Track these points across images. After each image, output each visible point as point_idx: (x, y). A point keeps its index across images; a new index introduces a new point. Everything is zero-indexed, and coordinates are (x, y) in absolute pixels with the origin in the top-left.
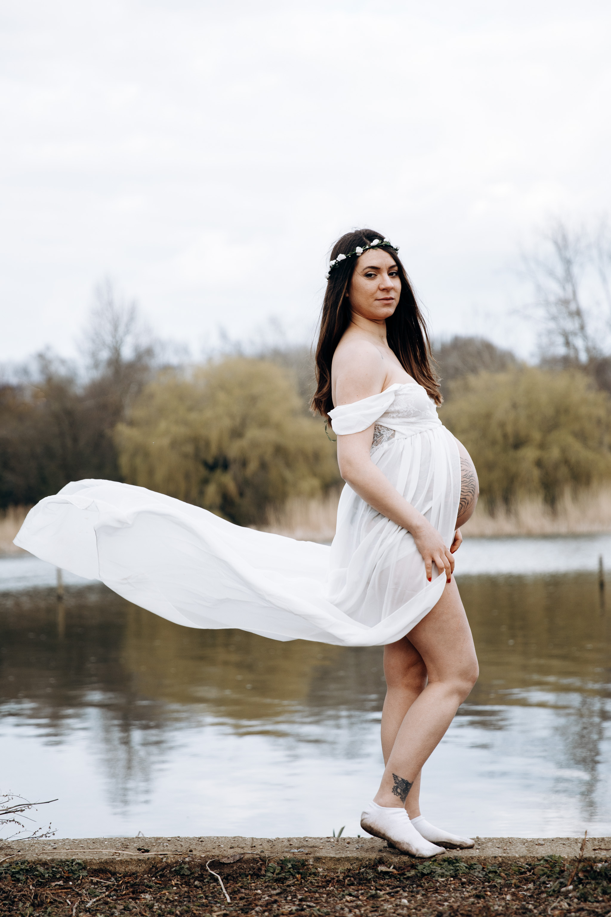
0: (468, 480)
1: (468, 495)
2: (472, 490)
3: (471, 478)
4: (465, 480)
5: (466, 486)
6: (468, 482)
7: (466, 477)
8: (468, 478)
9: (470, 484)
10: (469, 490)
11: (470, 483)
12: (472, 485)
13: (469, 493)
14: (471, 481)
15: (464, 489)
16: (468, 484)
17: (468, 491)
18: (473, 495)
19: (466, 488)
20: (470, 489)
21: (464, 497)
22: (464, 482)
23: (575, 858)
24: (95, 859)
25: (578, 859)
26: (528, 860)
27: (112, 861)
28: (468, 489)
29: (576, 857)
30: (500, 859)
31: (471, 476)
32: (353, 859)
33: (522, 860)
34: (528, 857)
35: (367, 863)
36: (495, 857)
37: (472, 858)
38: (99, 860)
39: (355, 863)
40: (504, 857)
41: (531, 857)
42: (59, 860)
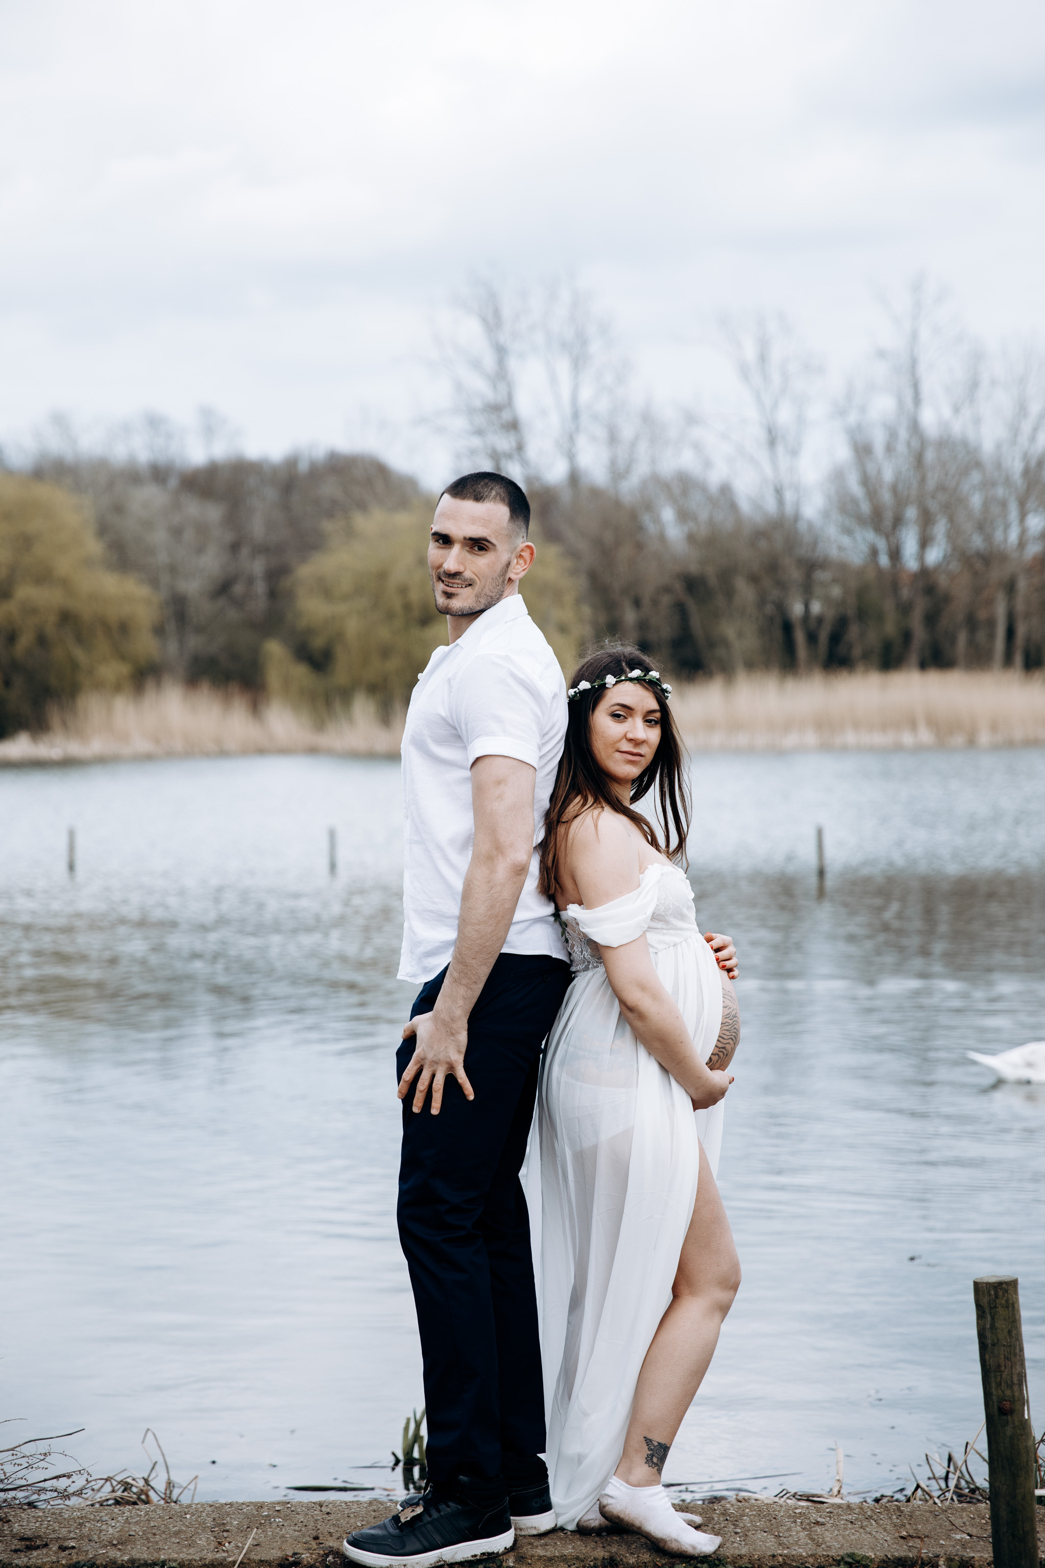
0: (731, 1022)
1: (728, 1043)
2: (735, 1037)
3: (735, 1019)
4: (727, 1022)
5: (728, 1030)
6: (730, 1025)
7: (729, 1017)
8: (731, 1020)
9: (733, 1028)
10: (731, 1037)
11: (733, 1026)
12: (735, 1028)
13: (730, 1041)
14: (734, 1023)
15: (725, 1034)
16: (731, 1027)
17: (729, 1037)
18: (734, 1044)
19: (728, 1033)
20: (732, 1035)
21: (724, 1046)
22: (725, 1025)
23: (885, 1558)
24: (195, 1560)
25: (889, 1559)
26: (819, 1561)
27: (221, 1563)
28: (730, 1034)
29: (886, 1556)
30: (780, 1559)
31: (735, 1017)
32: (571, 1559)
33: (811, 1560)
34: (820, 1556)
35: (592, 1564)
36: (774, 1556)
37: (741, 1556)
38: (200, 1560)
39: (574, 1564)
40: (786, 1556)
41: (823, 1555)
42: (142, 1562)
